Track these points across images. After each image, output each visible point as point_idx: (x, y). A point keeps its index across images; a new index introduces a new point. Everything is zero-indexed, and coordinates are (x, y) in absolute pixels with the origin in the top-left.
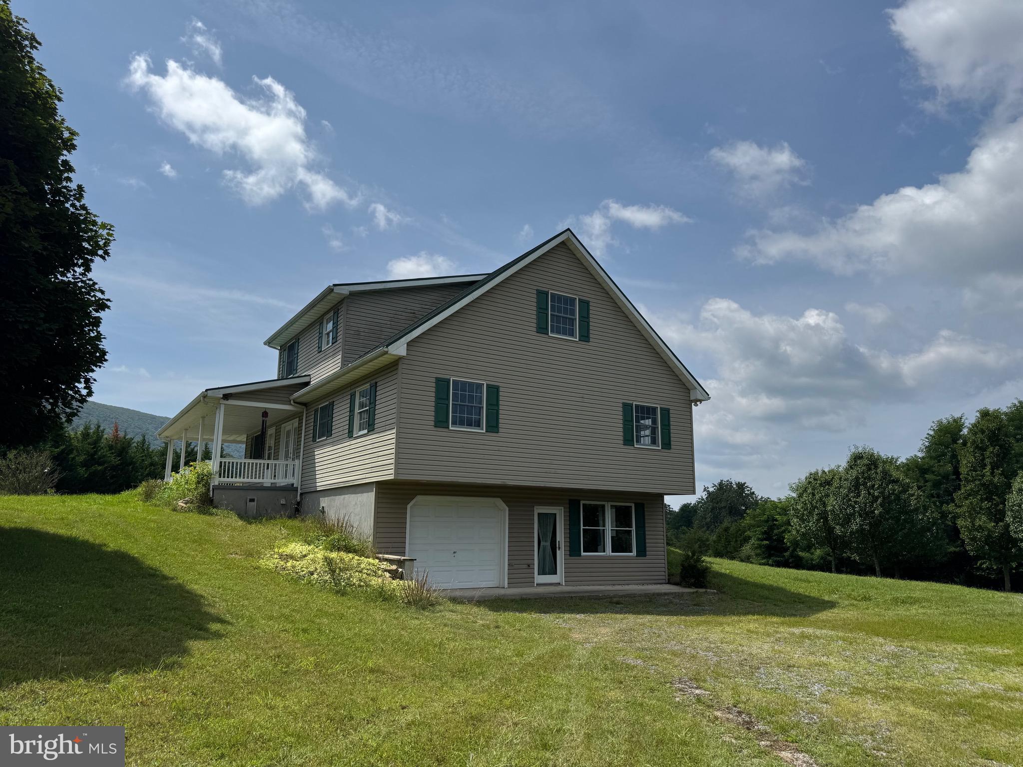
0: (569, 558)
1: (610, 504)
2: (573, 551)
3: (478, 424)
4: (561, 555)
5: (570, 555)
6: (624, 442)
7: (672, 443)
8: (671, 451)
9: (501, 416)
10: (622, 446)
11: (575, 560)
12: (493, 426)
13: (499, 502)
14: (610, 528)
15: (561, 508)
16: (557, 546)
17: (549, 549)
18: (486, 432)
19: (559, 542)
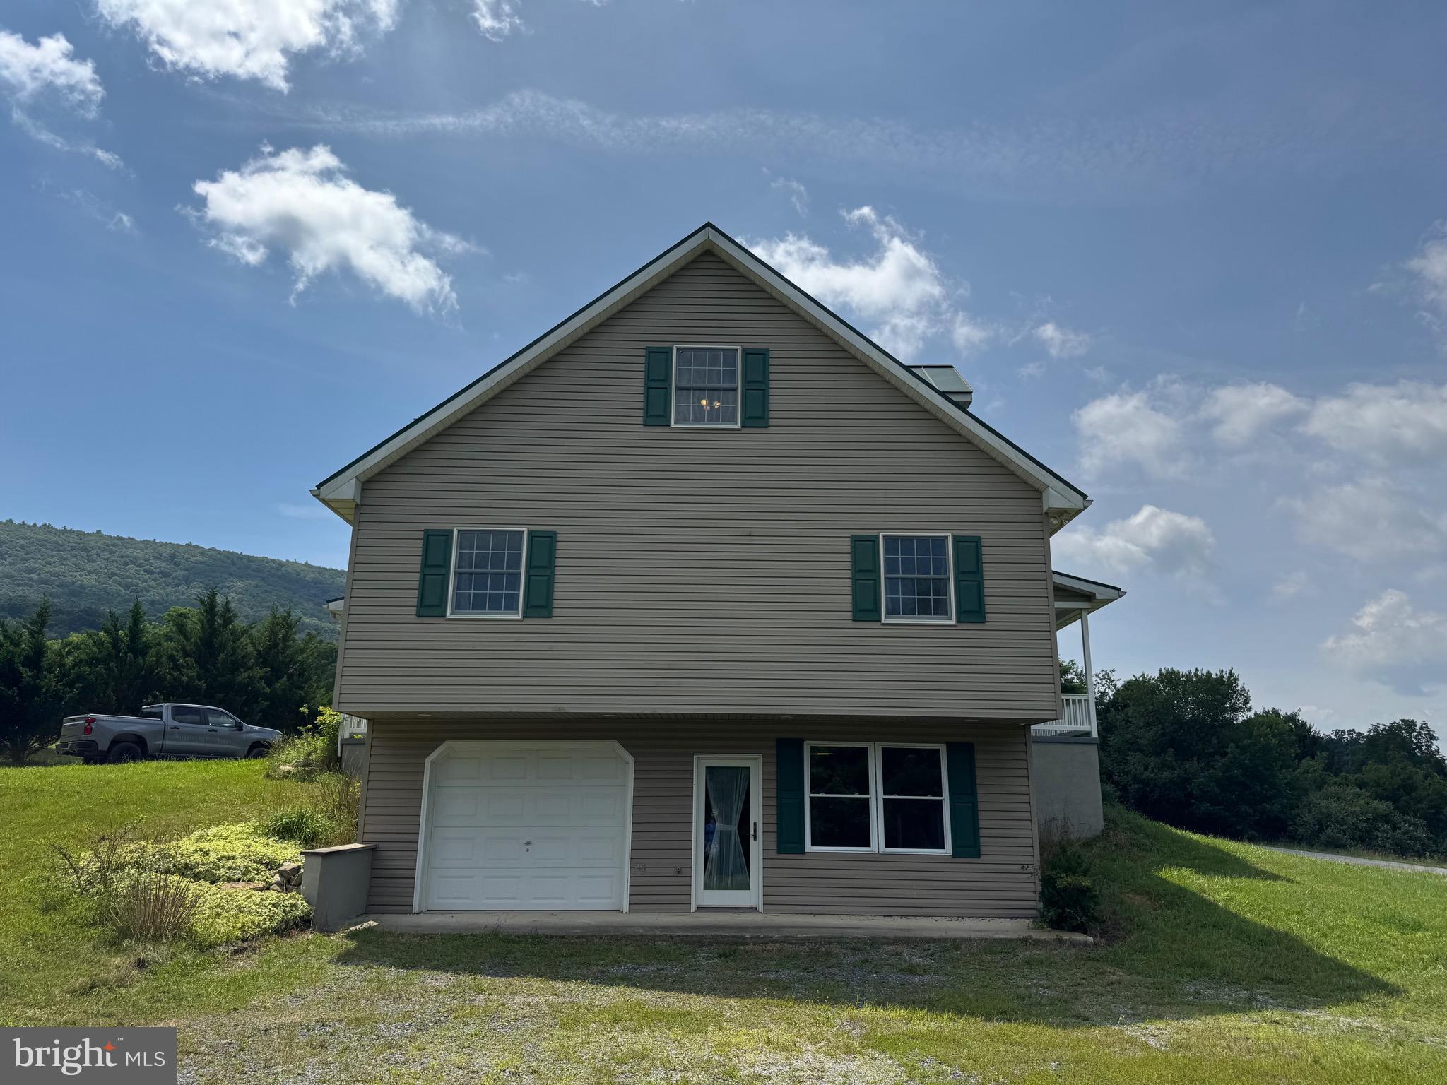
0: (774, 854)
1: (880, 746)
2: (787, 841)
3: (511, 606)
4: (757, 849)
5: (780, 851)
6: (854, 616)
7: (988, 609)
8: (988, 626)
9: (558, 587)
10: (850, 624)
11: (790, 860)
12: (540, 606)
13: (614, 747)
14: (881, 796)
15: (755, 756)
16: (752, 832)
17: (735, 837)
18: (524, 617)
19: (755, 823)
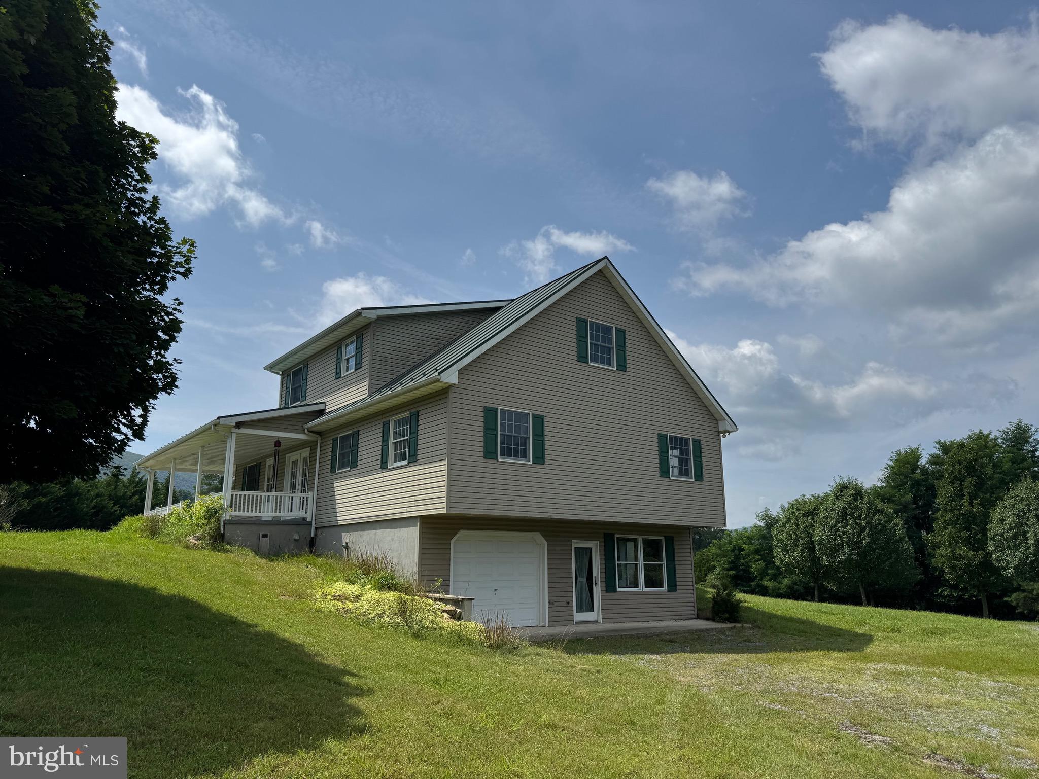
0: (605, 594)
1: (642, 537)
2: (610, 587)
3: (524, 456)
4: (597, 591)
5: (607, 591)
6: (660, 474)
7: (704, 475)
8: (704, 483)
9: (546, 447)
10: (658, 478)
11: (611, 596)
12: (539, 458)
13: (538, 536)
14: (643, 563)
15: (596, 542)
16: (594, 582)
17: (586, 585)
18: (533, 463)
19: (595, 577)
